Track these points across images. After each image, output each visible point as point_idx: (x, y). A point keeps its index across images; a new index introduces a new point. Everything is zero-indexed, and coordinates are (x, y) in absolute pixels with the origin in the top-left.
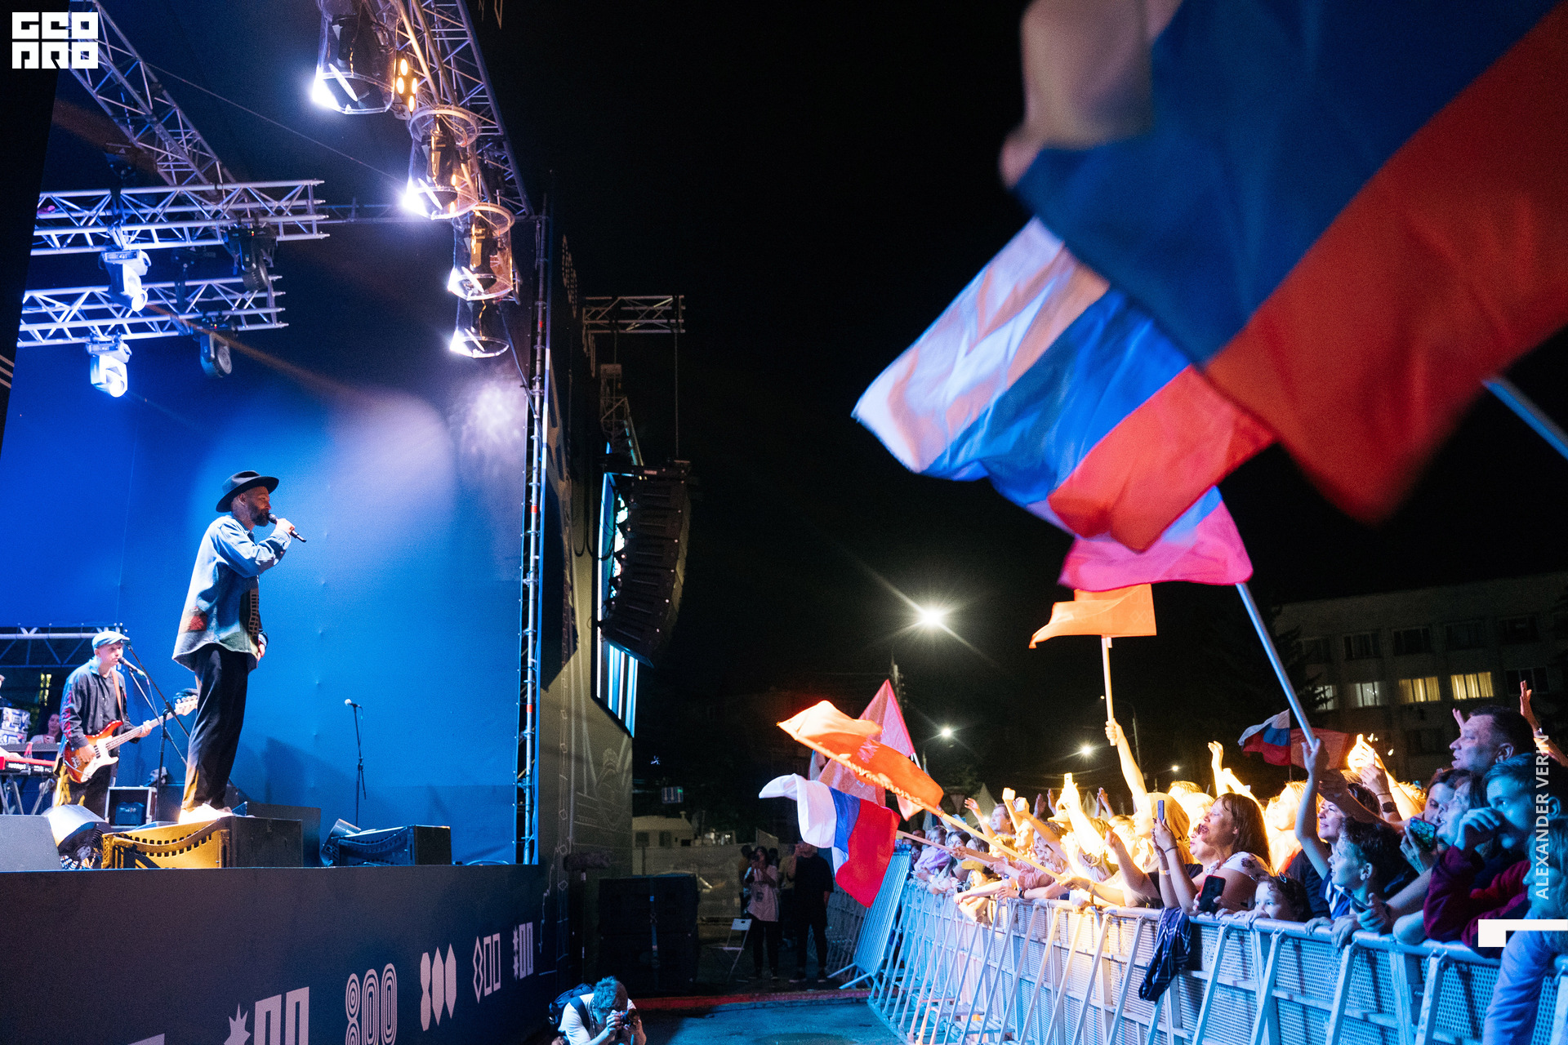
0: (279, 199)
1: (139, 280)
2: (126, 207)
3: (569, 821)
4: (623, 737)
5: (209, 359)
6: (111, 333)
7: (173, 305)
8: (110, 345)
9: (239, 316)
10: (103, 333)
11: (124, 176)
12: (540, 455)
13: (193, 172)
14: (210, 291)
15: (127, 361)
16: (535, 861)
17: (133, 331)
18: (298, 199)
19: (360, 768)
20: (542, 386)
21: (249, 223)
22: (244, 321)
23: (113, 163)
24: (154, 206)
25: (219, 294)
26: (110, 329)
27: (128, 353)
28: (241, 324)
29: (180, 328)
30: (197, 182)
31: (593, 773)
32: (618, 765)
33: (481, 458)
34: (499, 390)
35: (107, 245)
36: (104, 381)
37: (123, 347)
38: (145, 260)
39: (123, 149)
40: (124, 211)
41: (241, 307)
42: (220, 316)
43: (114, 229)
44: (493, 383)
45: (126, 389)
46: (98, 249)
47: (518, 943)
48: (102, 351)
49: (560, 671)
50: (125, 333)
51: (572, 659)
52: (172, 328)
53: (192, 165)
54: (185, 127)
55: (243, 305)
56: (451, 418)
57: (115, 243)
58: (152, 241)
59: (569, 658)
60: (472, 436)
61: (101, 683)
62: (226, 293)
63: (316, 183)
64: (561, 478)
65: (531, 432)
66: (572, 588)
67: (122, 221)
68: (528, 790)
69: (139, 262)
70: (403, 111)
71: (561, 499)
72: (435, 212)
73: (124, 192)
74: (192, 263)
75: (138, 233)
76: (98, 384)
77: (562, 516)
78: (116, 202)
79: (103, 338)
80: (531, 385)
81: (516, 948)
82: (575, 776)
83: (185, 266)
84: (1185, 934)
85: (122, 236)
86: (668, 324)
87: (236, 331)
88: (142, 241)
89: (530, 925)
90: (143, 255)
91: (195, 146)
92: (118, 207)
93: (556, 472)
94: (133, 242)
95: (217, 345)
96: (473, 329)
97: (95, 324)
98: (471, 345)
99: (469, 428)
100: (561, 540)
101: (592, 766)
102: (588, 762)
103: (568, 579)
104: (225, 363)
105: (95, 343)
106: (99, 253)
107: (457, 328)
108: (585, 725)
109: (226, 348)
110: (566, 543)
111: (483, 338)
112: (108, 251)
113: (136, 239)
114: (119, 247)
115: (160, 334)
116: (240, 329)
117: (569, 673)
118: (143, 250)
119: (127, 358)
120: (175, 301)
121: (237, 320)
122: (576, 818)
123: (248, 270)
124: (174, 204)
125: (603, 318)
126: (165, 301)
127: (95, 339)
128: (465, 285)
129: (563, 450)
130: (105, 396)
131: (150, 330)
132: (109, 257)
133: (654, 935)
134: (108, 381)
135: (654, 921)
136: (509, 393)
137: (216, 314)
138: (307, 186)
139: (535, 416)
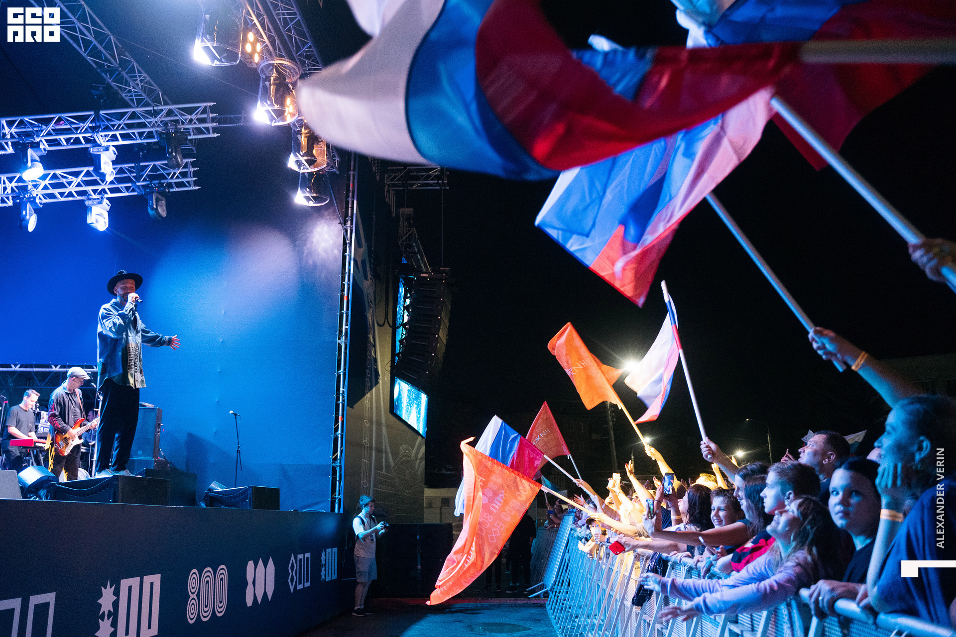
0: (191, 114)
1: (111, 163)
2: (103, 121)
3: (370, 488)
4: (417, 438)
5: (152, 209)
6: (99, 194)
7: (133, 177)
8: (98, 200)
9: (171, 183)
10: (95, 194)
11: (103, 103)
12: (350, 265)
13: (144, 99)
14: (155, 168)
15: (108, 210)
16: (342, 511)
17: (111, 192)
18: (201, 114)
19: (238, 451)
20: (352, 223)
21: (171, 129)
22: (174, 186)
23: (96, 95)
24: (119, 120)
25: (160, 171)
26: (98, 191)
27: (108, 205)
28: (173, 188)
29: (137, 190)
30: (148, 105)
31: (391, 460)
32: (413, 455)
33: (315, 266)
34: (326, 226)
35: (93, 143)
36: (94, 222)
37: (105, 201)
38: (113, 151)
39: (101, 87)
40: (102, 123)
41: (172, 178)
42: (160, 183)
43: (95, 134)
44: (323, 221)
45: (107, 226)
46: (88, 146)
47: (325, 560)
48: (93, 204)
49: (364, 396)
50: (107, 193)
51: (374, 389)
52: (133, 190)
53: (143, 94)
54: (139, 72)
55: (174, 176)
56: (297, 243)
57: (96, 142)
58: (118, 140)
59: (371, 389)
60: (310, 254)
61: (71, 398)
62: (164, 169)
63: (212, 104)
64: (366, 278)
65: (344, 251)
66: (374, 346)
67: (100, 129)
68: (338, 468)
69: (110, 153)
70: (251, 62)
71: (365, 292)
72: (274, 121)
73: (102, 112)
74: (145, 152)
75: (110, 136)
76: (91, 223)
77: (366, 302)
78: (97, 118)
79: (94, 196)
80: (345, 223)
81: (323, 562)
82: (376, 461)
83: (141, 154)
84: (659, 566)
85: (100, 138)
86: (438, 183)
87: (169, 192)
88: (113, 141)
89: (335, 550)
90: (112, 149)
91: (146, 83)
92: (98, 121)
93: (361, 275)
94: (107, 141)
95: (158, 200)
96: (308, 190)
97: (89, 189)
98: (308, 199)
99: (308, 249)
100: (365, 317)
101: (390, 456)
102: (386, 452)
103: (372, 340)
104: (163, 212)
105: (90, 199)
106: (88, 148)
107: (299, 188)
108: (384, 430)
109: (163, 202)
110: (370, 318)
111: (315, 195)
112: (94, 147)
113: (109, 140)
114: (99, 144)
115: (127, 194)
116: (171, 190)
117: (371, 398)
118: (113, 146)
119: (108, 208)
120: (135, 174)
121: (170, 185)
122: (375, 486)
123: (171, 157)
124: (129, 118)
125: (398, 180)
126: (128, 174)
127: (90, 197)
128: (298, 163)
129: (367, 261)
130: (94, 230)
131: (121, 192)
132: (93, 150)
133: (419, 559)
134: (97, 221)
135: (419, 551)
136: (332, 227)
137: (157, 182)
138: (206, 106)
139: (347, 242)
